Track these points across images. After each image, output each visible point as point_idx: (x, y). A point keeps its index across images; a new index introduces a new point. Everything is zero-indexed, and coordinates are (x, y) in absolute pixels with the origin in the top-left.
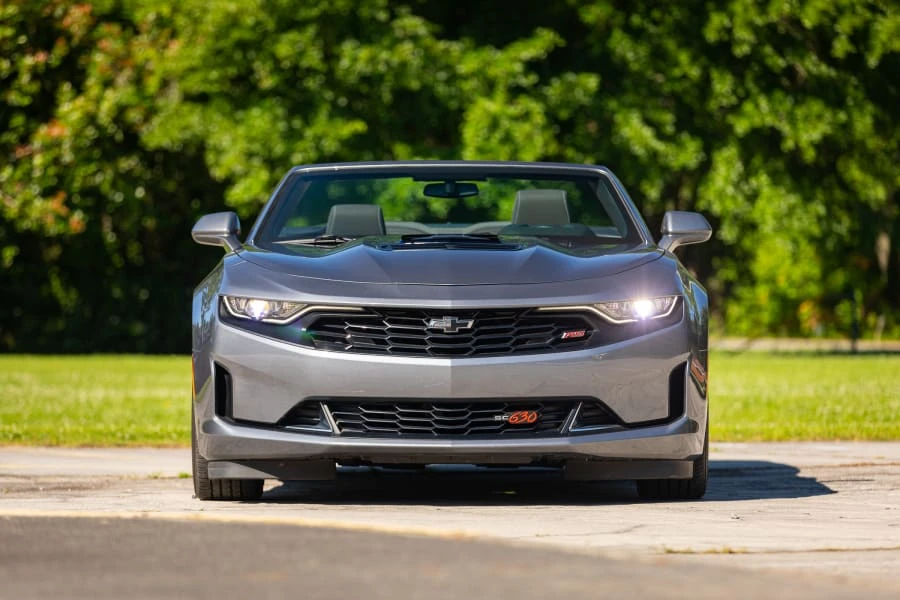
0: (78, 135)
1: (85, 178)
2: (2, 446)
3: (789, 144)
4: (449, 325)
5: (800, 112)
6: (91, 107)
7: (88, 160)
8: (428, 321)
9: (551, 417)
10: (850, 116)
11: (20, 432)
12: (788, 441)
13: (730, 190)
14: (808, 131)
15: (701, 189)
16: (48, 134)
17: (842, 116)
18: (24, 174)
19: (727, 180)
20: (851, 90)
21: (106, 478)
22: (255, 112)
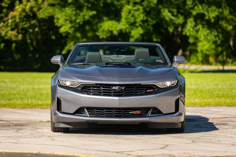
0: (20, 14)
1: (22, 25)
2: (1, 108)
3: (207, 18)
4: (118, 88)
5: (210, 9)
6: (24, 7)
7: (23, 21)
8: (112, 87)
9: (144, 112)
10: (223, 10)
11: (6, 104)
12: (206, 106)
13: (191, 29)
14: (212, 14)
15: (184, 29)
16: (13, 14)
17: (221, 10)
18: (6, 24)
19: (191, 27)
20: (223, 4)
21: (28, 122)
22: (67, 9)
